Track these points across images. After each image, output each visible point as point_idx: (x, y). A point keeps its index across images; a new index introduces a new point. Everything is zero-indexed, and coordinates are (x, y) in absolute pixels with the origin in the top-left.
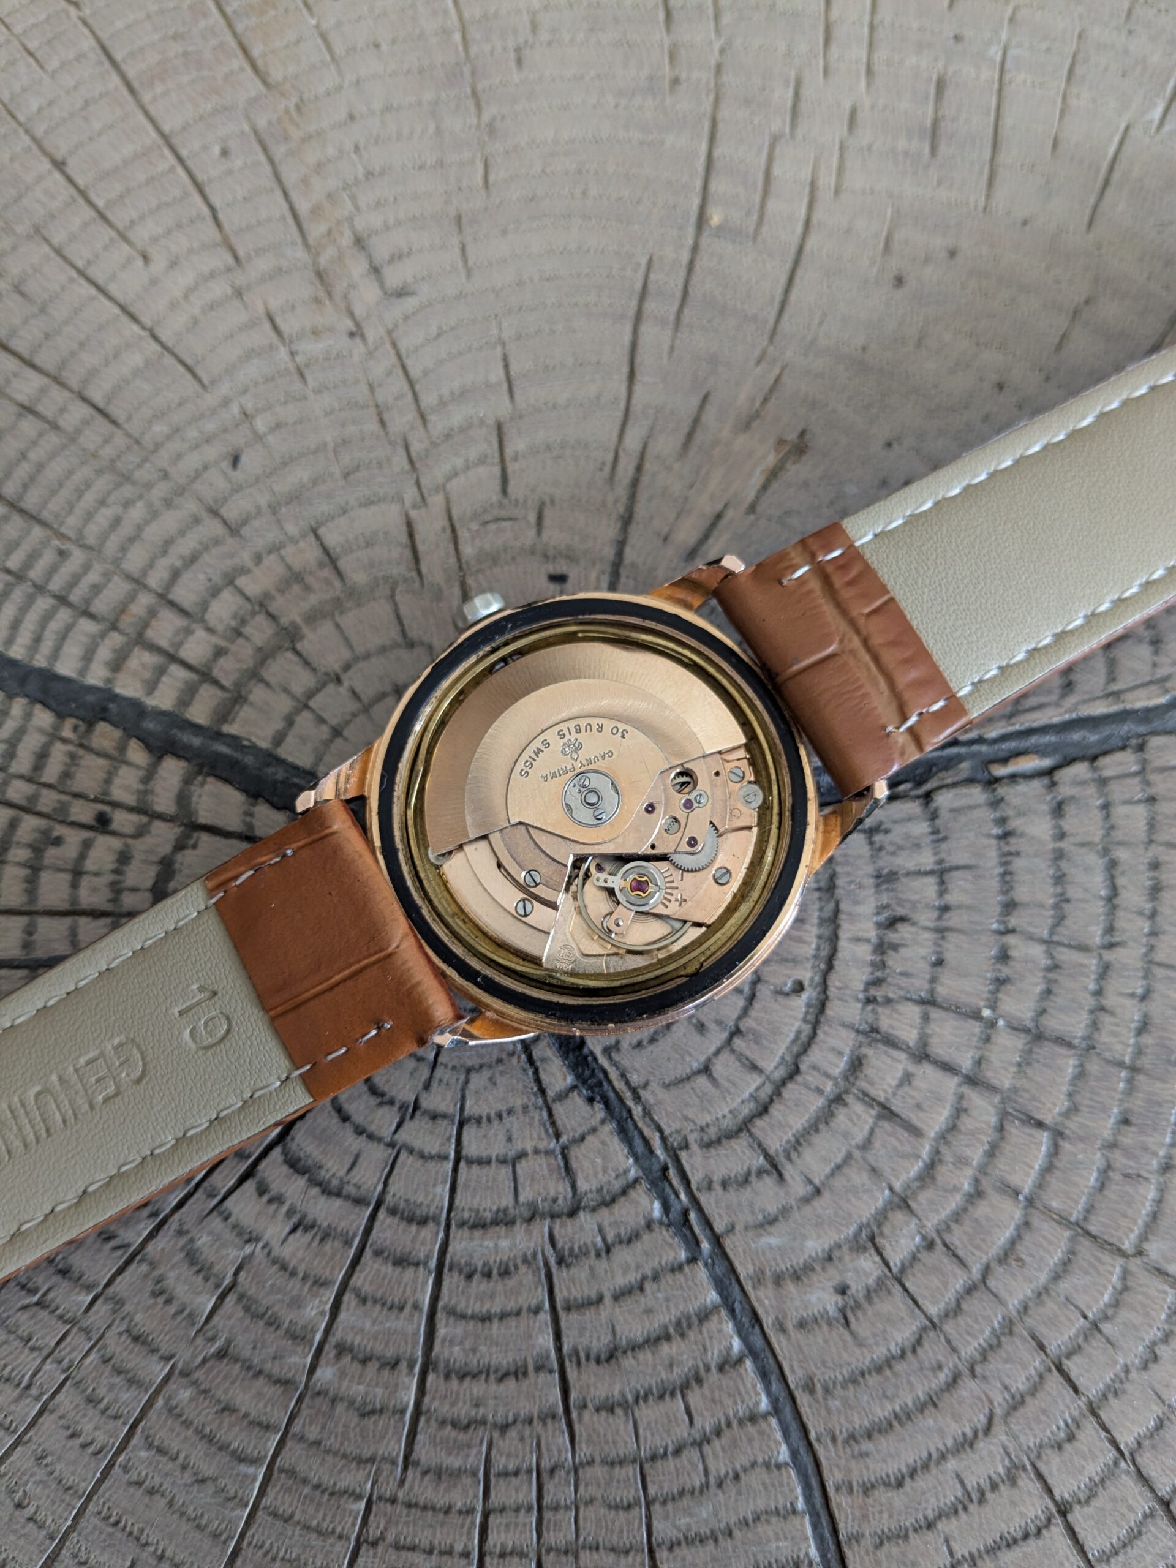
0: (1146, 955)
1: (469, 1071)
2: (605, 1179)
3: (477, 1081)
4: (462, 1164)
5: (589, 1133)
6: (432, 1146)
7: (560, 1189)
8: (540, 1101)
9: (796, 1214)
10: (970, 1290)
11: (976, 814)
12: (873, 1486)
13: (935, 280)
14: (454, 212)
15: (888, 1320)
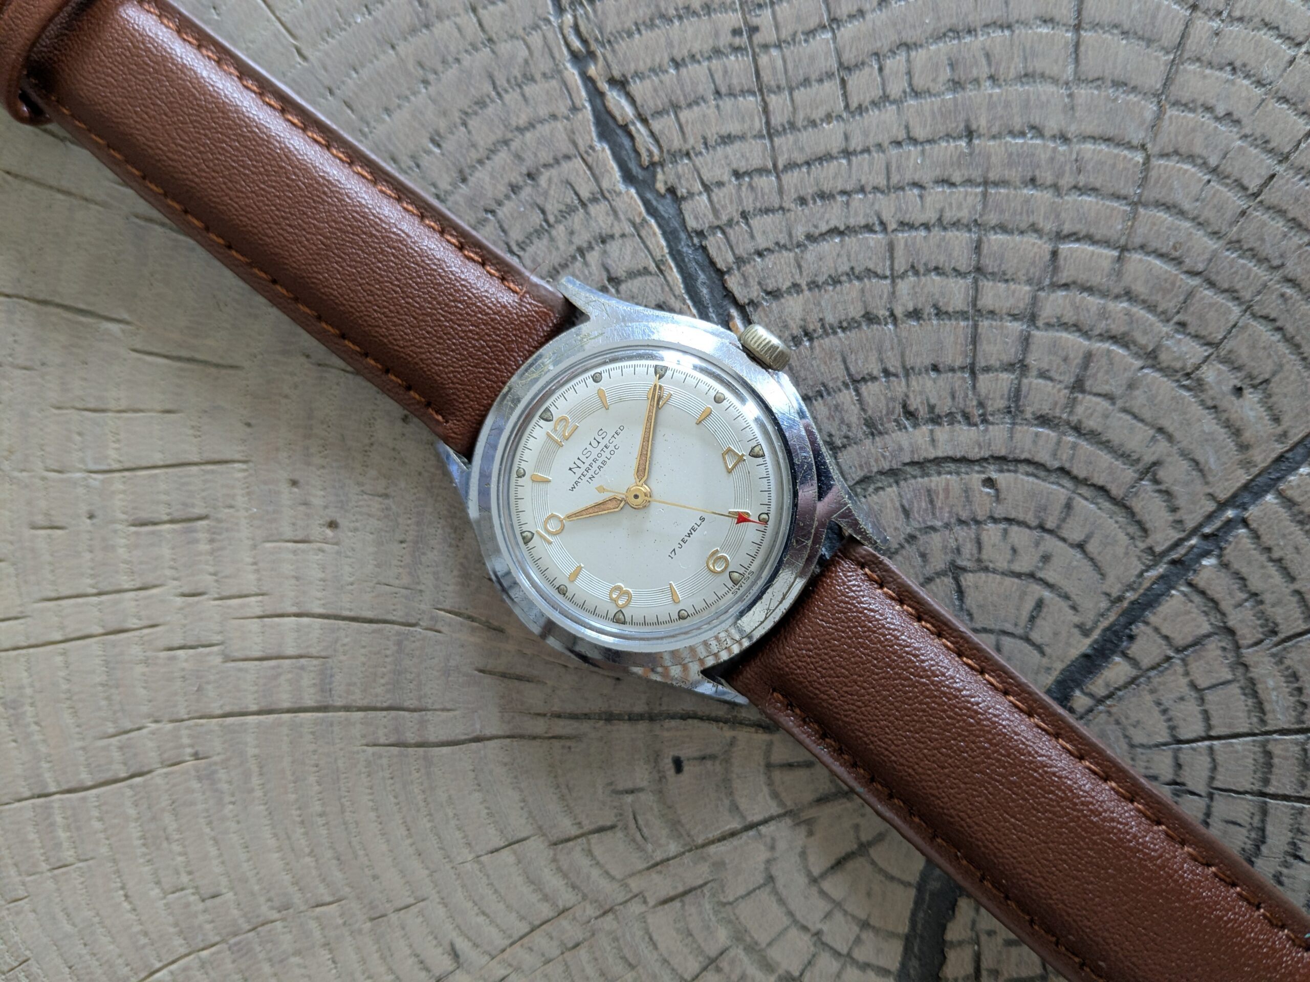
0: (882, 192)
1: (1132, 746)
2: (1195, 610)
3: (1139, 737)
4: (1213, 733)
5: (1159, 633)
6: (1204, 762)
7: (1213, 648)
8: (1142, 680)
9: (1184, 444)
10: (1212, 284)
11: (796, 363)
13: (322, 493)
14: (369, 924)
15: (1254, 347)
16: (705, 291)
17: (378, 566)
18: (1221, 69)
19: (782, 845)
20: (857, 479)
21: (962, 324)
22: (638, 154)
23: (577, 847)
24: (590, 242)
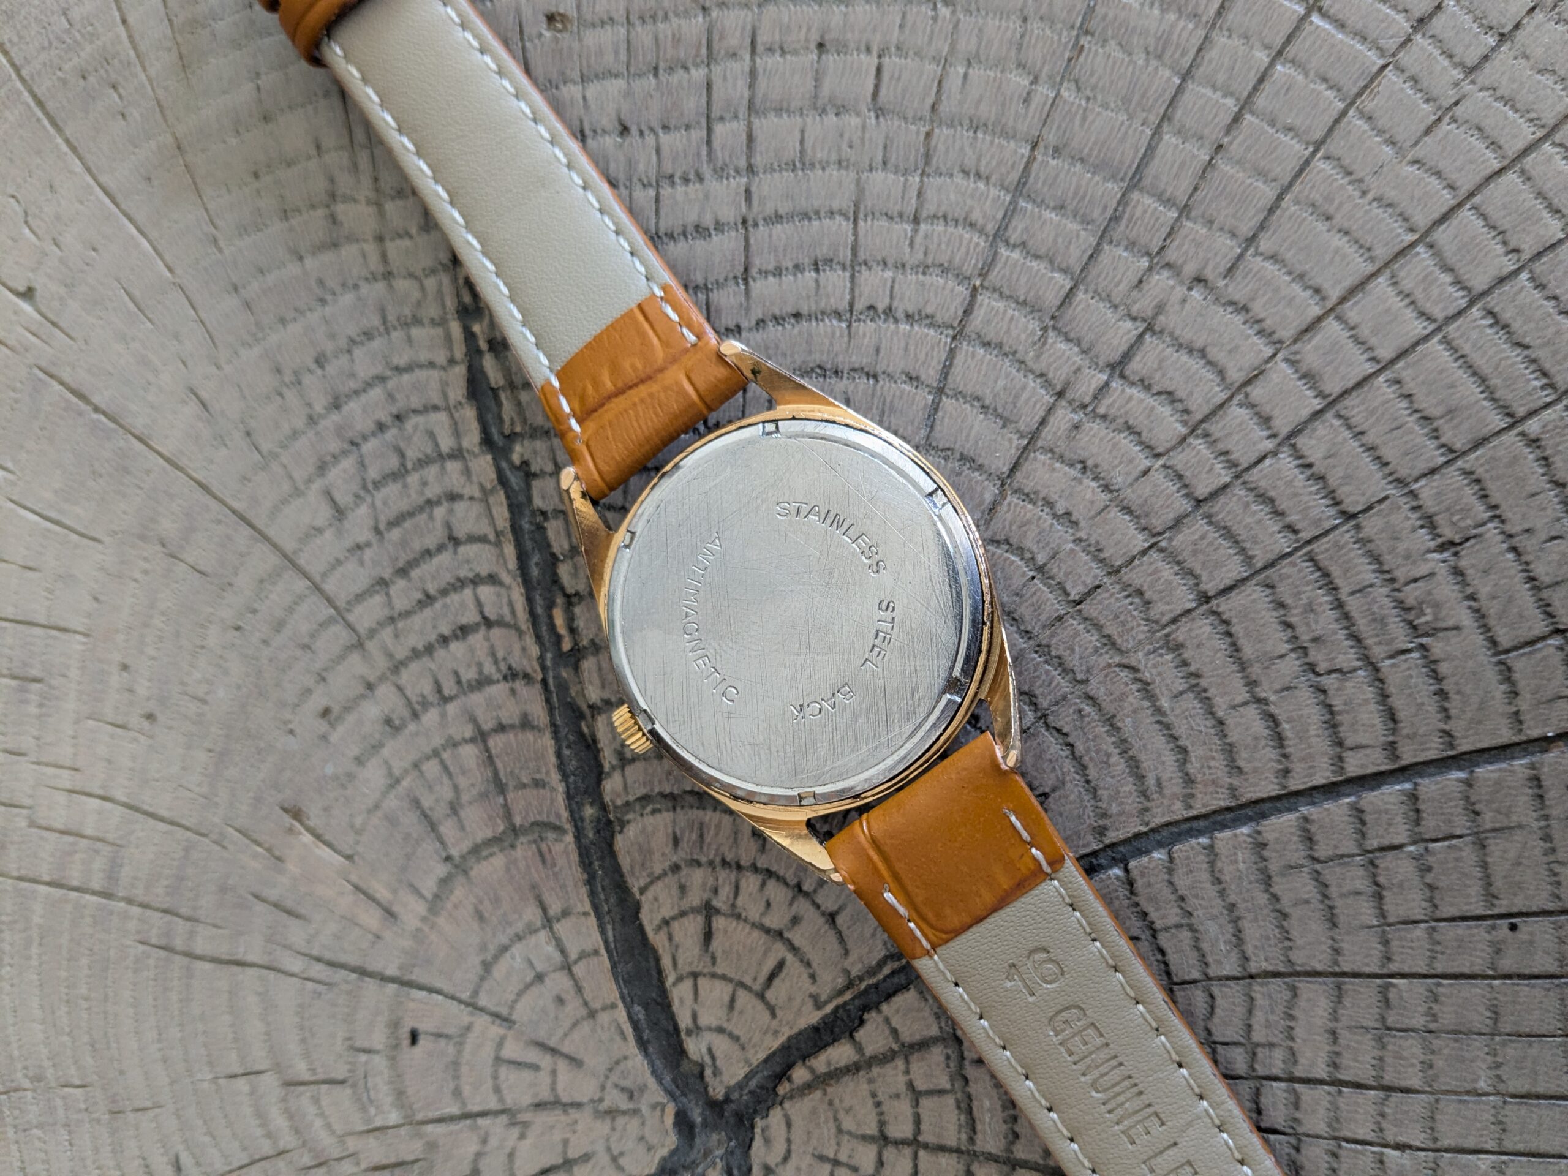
1: (842, 1132)
2: (930, 1011)
3: (848, 1124)
4: (920, 1140)
5: (889, 1025)
6: (906, 1167)
7: (937, 1054)
8: (863, 1067)
11: (604, 664)
12: (1187, 774)
13: (148, 684)
14: (107, 1116)
15: (1040, 757)
16: (535, 572)
17: (184, 769)
18: (1071, 465)
19: (493, 1142)
20: (639, 795)
22: (501, 420)
23: (307, 1092)
24: (440, 497)
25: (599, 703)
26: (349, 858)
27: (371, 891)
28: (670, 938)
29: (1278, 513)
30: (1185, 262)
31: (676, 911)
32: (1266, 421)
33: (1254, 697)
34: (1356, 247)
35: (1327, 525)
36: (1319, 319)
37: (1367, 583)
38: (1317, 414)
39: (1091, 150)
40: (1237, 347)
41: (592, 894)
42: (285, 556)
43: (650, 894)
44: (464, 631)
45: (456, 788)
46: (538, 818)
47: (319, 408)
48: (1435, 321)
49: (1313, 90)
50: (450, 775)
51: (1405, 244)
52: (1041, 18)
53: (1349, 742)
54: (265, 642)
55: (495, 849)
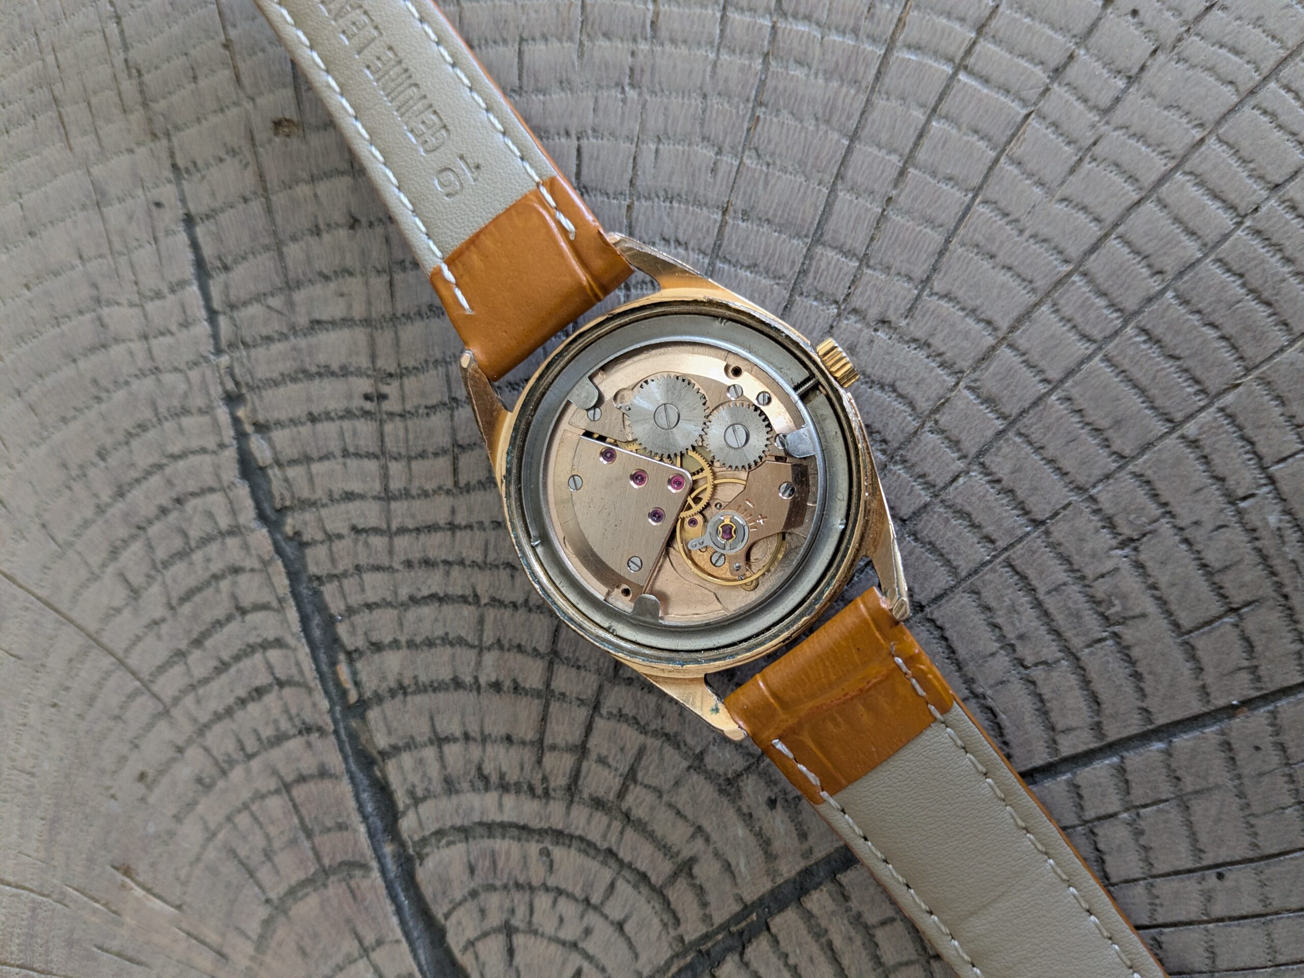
0: (480, 567)
9: (719, 846)
11: (389, 713)
16: (317, 633)
17: (21, 837)
20: (433, 829)
21: (536, 701)
22: (272, 496)
24: (223, 571)
25: (388, 749)
26: (179, 907)
27: (202, 937)
28: (477, 958)
29: (974, 526)
30: (869, 306)
31: (479, 933)
32: (955, 444)
33: (972, 692)
34: (1019, 281)
35: (1019, 533)
36: (993, 348)
37: (1059, 582)
38: (1000, 434)
39: (775, 210)
40: (923, 379)
41: (403, 923)
42: (89, 636)
43: (453, 919)
44: (259, 692)
45: (267, 836)
46: (345, 858)
47: (105, 497)
48: (1095, 341)
49: (967, 142)
50: (261, 826)
51: (1063, 274)
52: (719, 94)
53: (1060, 726)
54: (80, 716)
55: (309, 889)
